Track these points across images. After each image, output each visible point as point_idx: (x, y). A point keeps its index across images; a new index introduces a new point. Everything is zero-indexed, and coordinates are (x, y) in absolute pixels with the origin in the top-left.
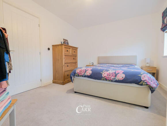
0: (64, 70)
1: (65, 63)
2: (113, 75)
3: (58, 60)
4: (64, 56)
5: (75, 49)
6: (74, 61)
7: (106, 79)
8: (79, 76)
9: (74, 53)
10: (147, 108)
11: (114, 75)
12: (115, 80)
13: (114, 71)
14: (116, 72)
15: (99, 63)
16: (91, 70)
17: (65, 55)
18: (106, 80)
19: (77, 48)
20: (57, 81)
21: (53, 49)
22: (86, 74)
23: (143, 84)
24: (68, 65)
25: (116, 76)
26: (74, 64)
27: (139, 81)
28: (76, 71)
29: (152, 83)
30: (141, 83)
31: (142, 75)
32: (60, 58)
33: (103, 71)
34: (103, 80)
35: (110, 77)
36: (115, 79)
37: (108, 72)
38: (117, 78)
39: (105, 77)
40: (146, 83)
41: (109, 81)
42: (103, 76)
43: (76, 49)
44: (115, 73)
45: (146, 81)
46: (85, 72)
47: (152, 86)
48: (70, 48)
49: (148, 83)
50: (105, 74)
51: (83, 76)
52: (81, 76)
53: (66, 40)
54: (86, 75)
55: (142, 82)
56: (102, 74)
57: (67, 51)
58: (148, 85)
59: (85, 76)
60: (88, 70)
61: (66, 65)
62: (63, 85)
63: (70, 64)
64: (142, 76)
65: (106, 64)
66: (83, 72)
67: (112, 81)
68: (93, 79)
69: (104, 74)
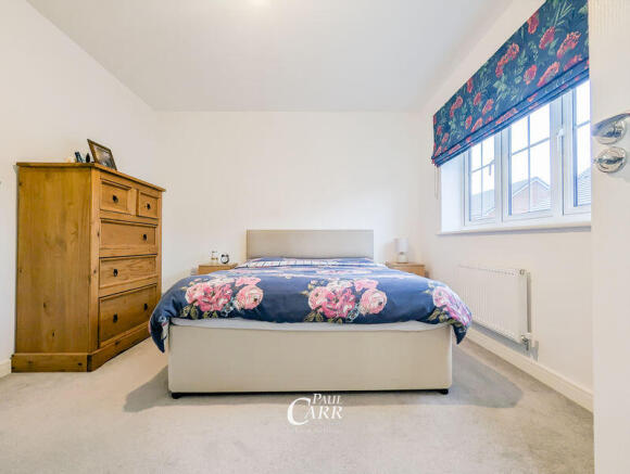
0: (95, 294)
1: (103, 260)
2: (347, 299)
3: (61, 242)
4: (96, 226)
5: (152, 193)
6: (143, 249)
7: (324, 316)
8: (200, 316)
9: (144, 212)
10: (444, 392)
11: (352, 298)
12: (357, 315)
13: (347, 284)
14: (357, 286)
15: (250, 257)
16: (258, 285)
17: (104, 221)
18: (325, 319)
19: (160, 190)
20: (51, 357)
21: (20, 184)
22: (237, 305)
23: (441, 317)
24: (117, 266)
25: (357, 301)
26: (145, 264)
27: (429, 310)
28: (184, 292)
29: (459, 312)
30: (433, 317)
31: (432, 289)
32: (76, 233)
33: (309, 286)
34: (314, 321)
35: (338, 304)
36: (356, 311)
37: (328, 288)
38: (363, 309)
39: (321, 310)
40: (446, 313)
41: (335, 321)
42: (310, 304)
43: (154, 193)
44: (353, 289)
45: (445, 309)
46: (234, 295)
47: (461, 321)
48: (127, 189)
49: (453, 315)
50: (317, 295)
51: (220, 315)
52: (210, 315)
53: (102, 148)
54: (238, 308)
55: (436, 313)
56: (306, 298)
57: (115, 198)
58: (454, 321)
59: (234, 314)
60: (244, 285)
61: (106, 267)
62: (89, 370)
63: (129, 262)
64: (434, 294)
65: (281, 258)
66: (223, 294)
67: (345, 321)
68: (271, 320)
69: (317, 299)
